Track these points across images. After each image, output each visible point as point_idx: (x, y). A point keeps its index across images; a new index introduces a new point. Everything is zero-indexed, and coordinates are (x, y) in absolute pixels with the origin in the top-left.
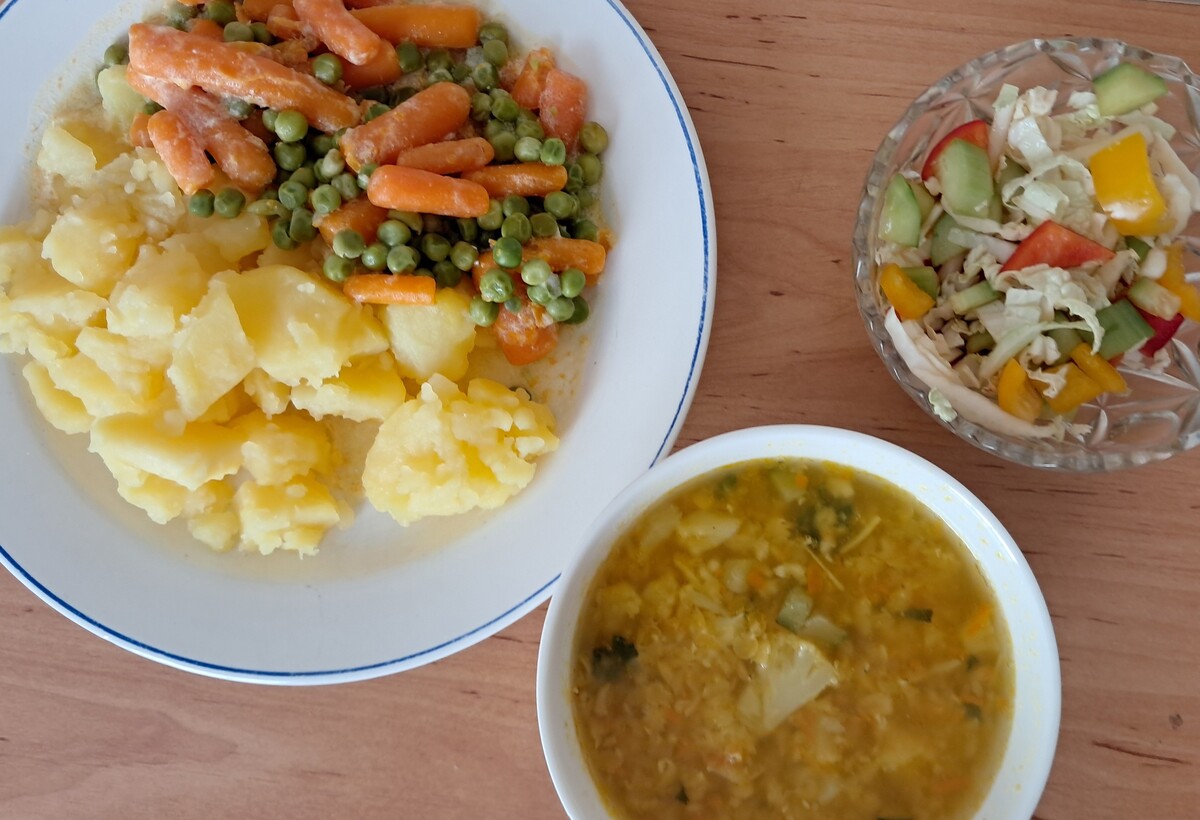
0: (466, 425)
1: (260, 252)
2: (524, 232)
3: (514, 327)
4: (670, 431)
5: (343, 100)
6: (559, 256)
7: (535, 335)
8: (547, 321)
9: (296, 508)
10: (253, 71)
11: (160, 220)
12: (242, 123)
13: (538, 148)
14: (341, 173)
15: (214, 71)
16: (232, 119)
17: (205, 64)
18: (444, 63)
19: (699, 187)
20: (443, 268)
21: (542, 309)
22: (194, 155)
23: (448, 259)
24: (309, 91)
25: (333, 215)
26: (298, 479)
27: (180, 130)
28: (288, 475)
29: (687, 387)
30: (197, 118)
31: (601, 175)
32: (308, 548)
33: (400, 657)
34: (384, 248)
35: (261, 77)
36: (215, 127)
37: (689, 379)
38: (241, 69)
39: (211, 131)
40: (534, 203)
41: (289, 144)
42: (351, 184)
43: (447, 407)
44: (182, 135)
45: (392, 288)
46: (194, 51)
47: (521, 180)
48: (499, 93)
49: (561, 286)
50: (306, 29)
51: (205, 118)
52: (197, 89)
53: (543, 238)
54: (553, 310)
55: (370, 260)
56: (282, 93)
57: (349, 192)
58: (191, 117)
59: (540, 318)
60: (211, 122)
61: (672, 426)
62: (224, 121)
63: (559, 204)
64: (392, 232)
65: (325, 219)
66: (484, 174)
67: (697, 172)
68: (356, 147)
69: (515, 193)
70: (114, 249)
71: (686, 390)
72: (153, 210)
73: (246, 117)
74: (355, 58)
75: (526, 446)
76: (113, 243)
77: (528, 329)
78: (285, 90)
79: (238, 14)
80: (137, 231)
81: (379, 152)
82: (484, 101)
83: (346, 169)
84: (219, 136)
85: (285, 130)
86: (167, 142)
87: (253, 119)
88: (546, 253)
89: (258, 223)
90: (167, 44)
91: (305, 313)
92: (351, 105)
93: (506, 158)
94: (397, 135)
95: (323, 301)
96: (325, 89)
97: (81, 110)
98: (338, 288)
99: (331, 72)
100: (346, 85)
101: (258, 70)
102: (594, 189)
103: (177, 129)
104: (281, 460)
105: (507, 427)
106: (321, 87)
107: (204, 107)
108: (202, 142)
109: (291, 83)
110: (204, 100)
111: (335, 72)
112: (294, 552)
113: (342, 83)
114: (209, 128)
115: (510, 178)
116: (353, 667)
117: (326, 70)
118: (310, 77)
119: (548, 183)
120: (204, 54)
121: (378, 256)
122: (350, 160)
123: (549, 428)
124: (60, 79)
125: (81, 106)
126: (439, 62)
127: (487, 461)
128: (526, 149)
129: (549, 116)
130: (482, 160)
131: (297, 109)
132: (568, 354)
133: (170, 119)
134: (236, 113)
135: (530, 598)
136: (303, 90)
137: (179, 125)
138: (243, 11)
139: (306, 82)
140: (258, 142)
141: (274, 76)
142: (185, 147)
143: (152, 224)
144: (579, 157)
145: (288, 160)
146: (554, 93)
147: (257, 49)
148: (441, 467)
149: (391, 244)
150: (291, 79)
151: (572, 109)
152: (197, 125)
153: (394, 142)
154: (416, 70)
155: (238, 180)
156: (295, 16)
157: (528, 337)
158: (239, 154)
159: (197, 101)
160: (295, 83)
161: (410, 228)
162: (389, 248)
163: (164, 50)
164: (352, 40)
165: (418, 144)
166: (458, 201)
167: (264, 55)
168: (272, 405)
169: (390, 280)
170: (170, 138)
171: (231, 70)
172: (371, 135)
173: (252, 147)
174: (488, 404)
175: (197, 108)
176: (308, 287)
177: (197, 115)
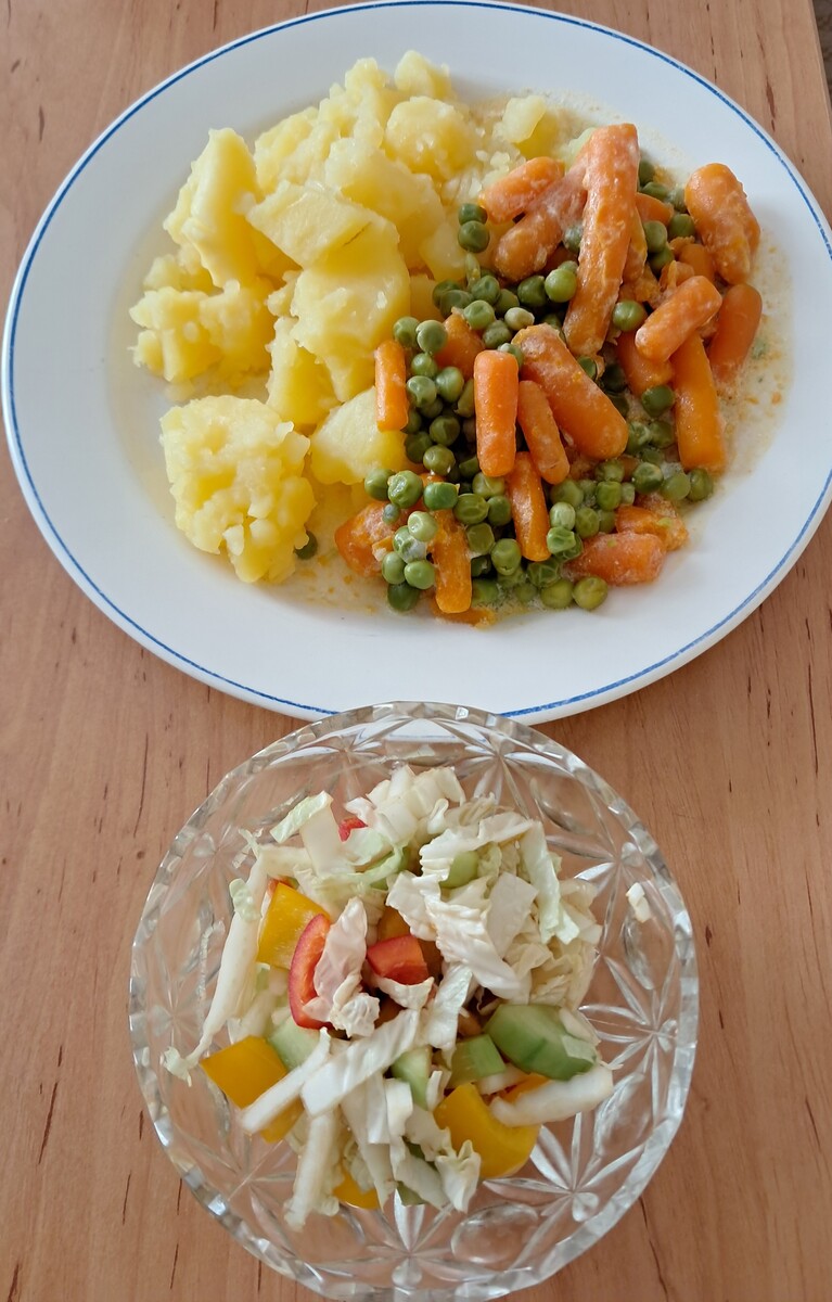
0: (251, 471)
1: (431, 277)
2: (466, 513)
3: (368, 521)
4: (257, 693)
5: (599, 334)
6: (446, 554)
7: (363, 544)
8: (378, 553)
9: (172, 331)
10: (607, 237)
11: (458, 188)
12: (561, 245)
13: (563, 523)
14: (509, 328)
15: (600, 201)
16: (561, 233)
17: (606, 191)
18: (656, 436)
19: (544, 707)
20: (423, 439)
21: (390, 548)
22: (515, 197)
23: (434, 443)
24: (599, 296)
25: (464, 323)
26: (205, 333)
27: (539, 182)
28: (207, 324)
30: (555, 198)
31: (553, 607)
32: (140, 356)
34: (433, 373)
35: (603, 246)
36: (548, 216)
38: (607, 225)
39: (545, 213)
40: (508, 529)
41: (542, 286)
42: (498, 337)
43: (273, 453)
44: (535, 184)
45: (388, 381)
46: (616, 180)
47: (526, 509)
48: (629, 492)
49: (414, 560)
50: (668, 293)
51: (556, 205)
52: (584, 197)
53: (465, 538)
54: (390, 559)
55: (419, 361)
56: (592, 270)
57: (489, 336)
58: (556, 193)
59: (382, 546)
60: (553, 211)
61: (263, 695)
62: (558, 227)
63: (505, 552)
64: (450, 379)
65: (459, 316)
66: (528, 471)
67: (560, 703)
68: (535, 339)
69: (513, 508)
70: (420, 148)
71: (305, 707)
72: (465, 180)
73: (567, 246)
74: (642, 336)
75: (234, 538)
76: (426, 146)
77: (369, 535)
78: (595, 271)
79: (679, 239)
80: (445, 170)
81: (535, 360)
82: (614, 472)
83: (514, 332)
84: (539, 218)
85: (554, 279)
86: (524, 172)
87: (564, 252)
88: (446, 539)
89: (457, 265)
90: (619, 155)
91: (356, 304)
92: (592, 344)
93: (550, 495)
94: (556, 376)
95: (370, 318)
96: (605, 315)
98: (385, 334)
99: (623, 317)
100: (617, 339)
101: (609, 242)
102: (537, 603)
103: (540, 179)
104: (223, 316)
105: (252, 512)
106: (606, 309)
107: (568, 204)
108: (533, 205)
109: (603, 276)
110: (575, 204)
111: (624, 321)
112: (135, 342)
113: (618, 334)
114: (546, 209)
115: (526, 498)
117: (625, 312)
118: (615, 297)
119: (527, 539)
120: (616, 189)
121: (424, 367)
122: (522, 333)
124: (598, 109)
126: (658, 431)
127: (216, 497)
128: (560, 511)
129: (605, 543)
130: (543, 467)
131: (578, 287)
132: (356, 595)
133: (550, 173)
134: (568, 235)
136: (599, 290)
137: (544, 181)
138: (685, 244)
139: (606, 296)
140: (541, 257)
141: (606, 258)
142: (523, 188)
143: (452, 184)
144: (568, 581)
145: (526, 289)
146: (632, 541)
147: (639, 248)
148: (208, 453)
149: (438, 380)
150: (608, 275)
151: (617, 563)
152: (550, 199)
153: (548, 375)
154: (645, 409)
155: (498, 242)
157: (361, 536)
158: (522, 238)
159: (573, 197)
160: (604, 282)
161: (459, 398)
162: (434, 378)
163: (612, 153)
164: (658, 327)
165: (552, 402)
166: (488, 435)
167: (631, 255)
168: (275, 300)
169: (397, 379)
170: (530, 175)
171: (603, 216)
172: (551, 349)
173: (535, 253)
174: (278, 494)
175: (565, 197)
176: (382, 302)
177: (559, 197)
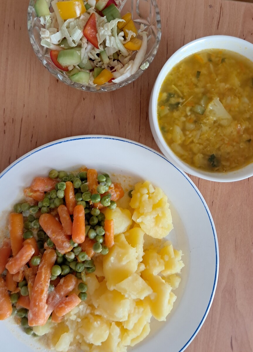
0: (148, 208)
1: (96, 276)
2: (89, 194)
3: (115, 195)
5: (46, 255)
6: (94, 183)
7: (117, 189)
8: (113, 186)
9: (172, 257)
10: (41, 284)
11: (87, 309)
12: (55, 286)
13: (61, 191)
14: (74, 252)
15: (43, 297)
16: (55, 290)
17: (41, 300)
18: (30, 224)
19: (69, 141)
20: (100, 218)
21: (110, 187)
22: (69, 300)
23: (97, 217)
24: (45, 266)
25: (87, 253)
26: (162, 258)
27: (62, 306)
28: (162, 261)
29: (131, 143)
30: (57, 301)
31: (64, 171)
32: (180, 253)
33: (211, 223)
34: (97, 237)
35: (43, 282)
36: (59, 295)
37: (129, 142)
38: (41, 289)
39: (60, 295)
40: (77, 191)
41: (62, 271)
42: (77, 249)
43: (142, 214)
44: (63, 305)
45: (110, 233)
46: (37, 304)
47: (71, 195)
48: (40, 205)
49: (103, 182)
50: (22, 269)
51: (57, 298)
52: (47, 302)
53: (89, 188)
54: (110, 184)
55: (101, 241)
56: (47, 274)
57: (80, 249)
58: (56, 303)
59: (112, 188)
60: (58, 296)
62: (56, 292)
63: (78, 184)
64: (92, 235)
65: (89, 256)
66: (70, 207)
68: (65, 248)
69: (75, 197)
70: (99, 322)
72: (84, 311)
73: (53, 285)
74: (32, 252)
75: (152, 190)
76: (97, 322)
77: (115, 192)
78: (46, 274)
79: (16, 292)
80: (90, 316)
81: (66, 241)
82: (45, 209)
83: (72, 251)
84: (62, 293)
85: (58, 272)
86: (66, 309)
87: (55, 283)
88: (94, 187)
89: (89, 278)
90: (36, 313)
91: (120, 259)
92: (48, 252)
93: (64, 201)
94: (61, 236)
95: (116, 254)
96: (43, 261)
97: (47, 340)
98: (111, 250)
100: (39, 254)
101: (41, 283)
102: (68, 174)
103: (62, 307)
104: (158, 263)
105: (147, 196)
106: (43, 262)
107: (53, 299)
108: (64, 298)
109: (43, 272)
110: (50, 299)
111: (37, 258)
112: (182, 256)
113: (39, 256)
114: (60, 297)
115: (71, 199)
116: (214, 236)
117: (37, 261)
118: (40, 266)
119: (71, 187)
120: (38, 301)
121: (100, 238)
122: (70, 250)
123: (142, 184)
125: (46, 340)
126: (29, 225)
127: (157, 201)
128: (61, 195)
129: (48, 188)
130: (66, 208)
131: (51, 269)
132: (118, 179)
133: (58, 309)
134: (53, 289)
135: (193, 187)
136: (45, 268)
137: (60, 306)
138: (14, 291)
139: (43, 266)
140: (62, 281)
141: (42, 278)
142: (67, 304)
143: (88, 311)
144: (59, 178)
145: (67, 270)
146: (41, 187)
147: (31, 284)
148: (160, 215)
149: (96, 234)
150: (41, 272)
151: (46, 181)
152: (59, 301)
153: (63, 236)
154: (32, 232)
155: (75, 285)
156: (18, 273)
157: (117, 191)
158: (68, 286)
159: (51, 301)
160: (43, 270)
161: (90, 229)
162: (97, 235)
163: (38, 314)
164: (28, 253)
165: (62, 228)
166: (81, 215)
167: (33, 282)
168: (143, 267)
169: (108, 234)
170: (65, 309)
171: (42, 291)
172: (62, 244)
173: (64, 282)
174: (140, 202)
175: (53, 301)
176: (112, 259)
177: (55, 301)
